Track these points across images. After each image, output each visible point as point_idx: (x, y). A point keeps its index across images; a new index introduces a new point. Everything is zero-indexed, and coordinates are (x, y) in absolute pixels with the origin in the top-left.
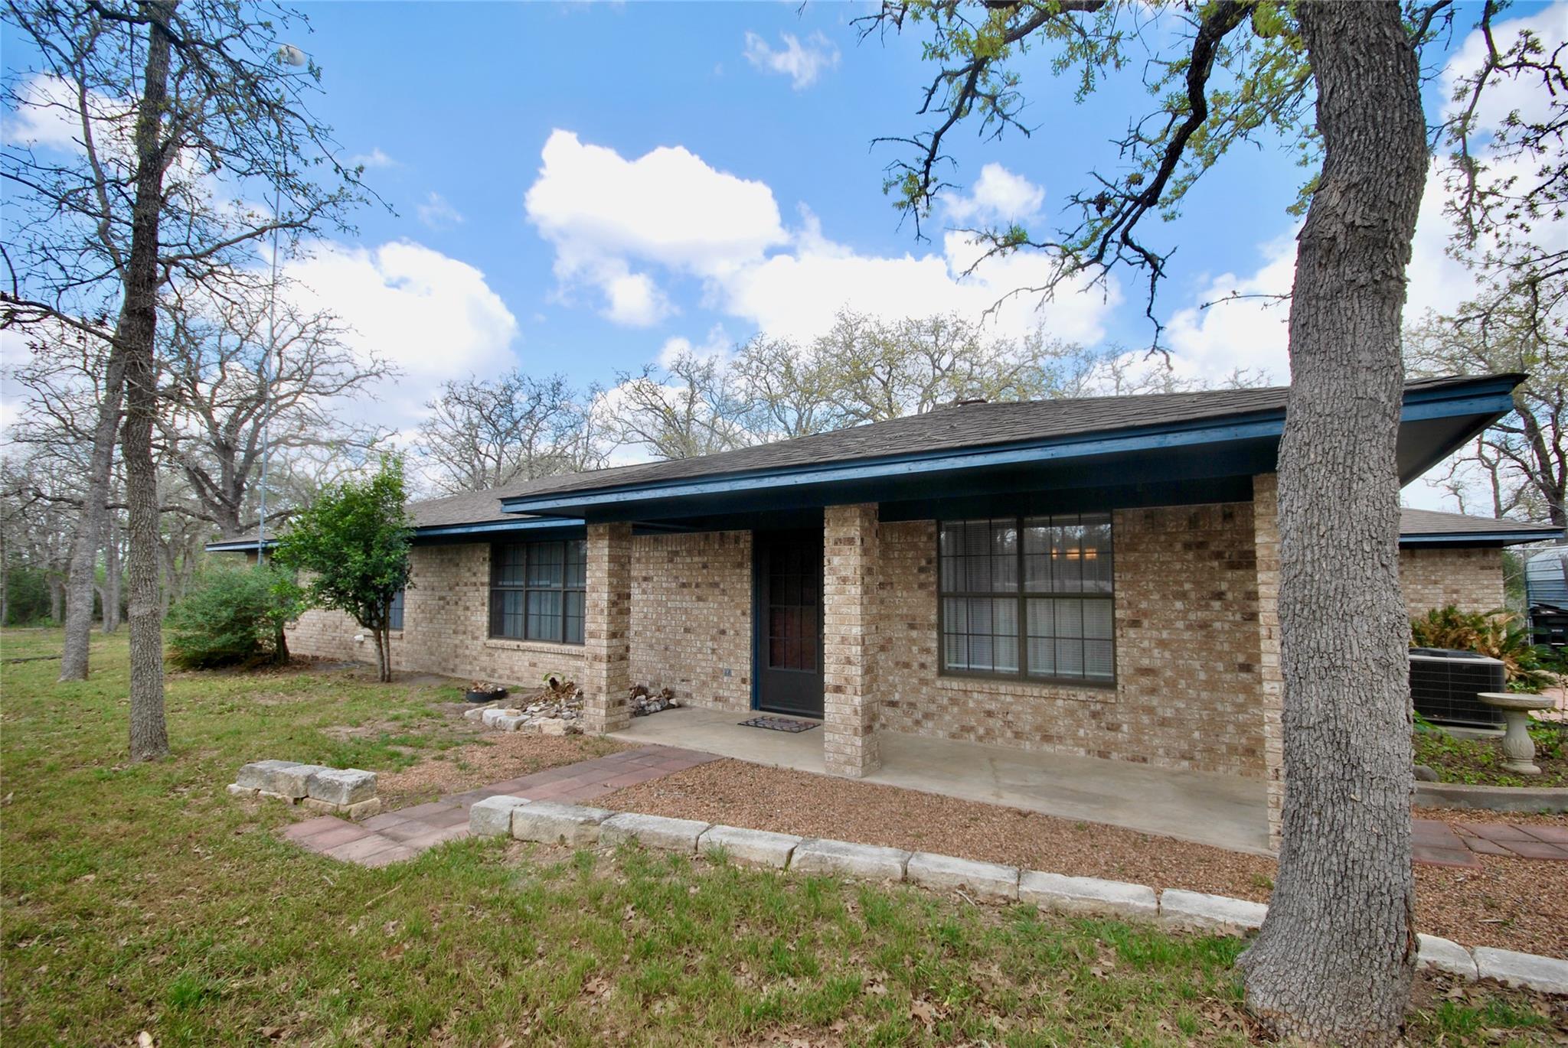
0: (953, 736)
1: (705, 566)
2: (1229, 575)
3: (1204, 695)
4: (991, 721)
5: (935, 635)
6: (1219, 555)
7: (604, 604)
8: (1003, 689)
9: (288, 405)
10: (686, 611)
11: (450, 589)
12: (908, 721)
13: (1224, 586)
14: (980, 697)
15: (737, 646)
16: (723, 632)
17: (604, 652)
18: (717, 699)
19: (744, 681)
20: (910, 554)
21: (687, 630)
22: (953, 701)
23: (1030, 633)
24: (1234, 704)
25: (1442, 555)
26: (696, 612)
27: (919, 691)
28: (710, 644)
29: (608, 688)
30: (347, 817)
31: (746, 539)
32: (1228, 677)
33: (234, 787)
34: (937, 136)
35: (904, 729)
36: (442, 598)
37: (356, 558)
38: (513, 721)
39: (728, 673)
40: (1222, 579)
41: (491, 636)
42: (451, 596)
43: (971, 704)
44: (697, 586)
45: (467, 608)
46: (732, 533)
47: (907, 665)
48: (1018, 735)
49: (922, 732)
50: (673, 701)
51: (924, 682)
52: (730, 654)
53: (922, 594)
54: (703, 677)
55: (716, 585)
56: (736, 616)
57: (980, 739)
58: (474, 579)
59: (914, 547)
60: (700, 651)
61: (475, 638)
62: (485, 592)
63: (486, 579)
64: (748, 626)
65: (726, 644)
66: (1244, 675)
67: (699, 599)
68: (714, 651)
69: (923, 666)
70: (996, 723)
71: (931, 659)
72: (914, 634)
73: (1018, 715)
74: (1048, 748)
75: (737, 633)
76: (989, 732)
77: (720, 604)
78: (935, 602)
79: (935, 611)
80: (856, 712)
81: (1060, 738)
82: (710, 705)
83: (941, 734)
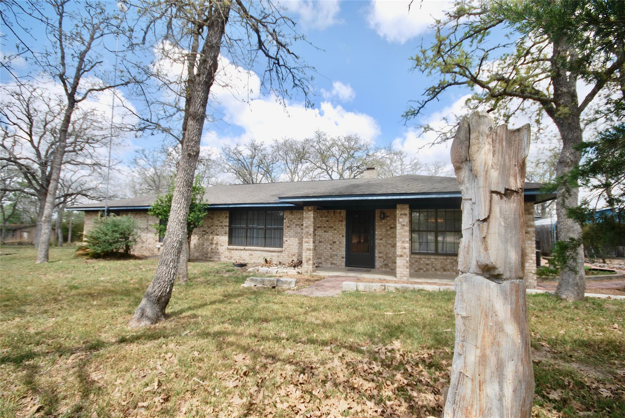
0: (416, 271)
1: (327, 221)
4: (428, 266)
7: (311, 232)
10: (320, 236)
11: (209, 228)
14: (425, 260)
15: (340, 247)
16: (335, 242)
18: (332, 264)
19: (343, 258)
22: (416, 261)
23: (439, 242)
26: (323, 236)
28: (329, 246)
29: (313, 259)
31: (344, 213)
33: (245, 285)
34: (426, 102)
39: (336, 255)
41: (230, 245)
42: (209, 230)
43: (422, 262)
44: (324, 227)
45: (217, 235)
46: (338, 211)
48: (436, 270)
52: (337, 249)
54: (326, 257)
55: (332, 227)
56: (340, 238)
57: (424, 271)
58: (221, 224)
60: (325, 248)
61: (222, 246)
62: (227, 229)
63: (227, 224)
64: (345, 240)
65: (335, 246)
67: (325, 232)
68: (331, 248)
73: (436, 264)
74: (444, 273)
75: (340, 243)
76: (427, 270)
77: (334, 233)
80: (407, 262)
81: (448, 270)
82: (329, 266)
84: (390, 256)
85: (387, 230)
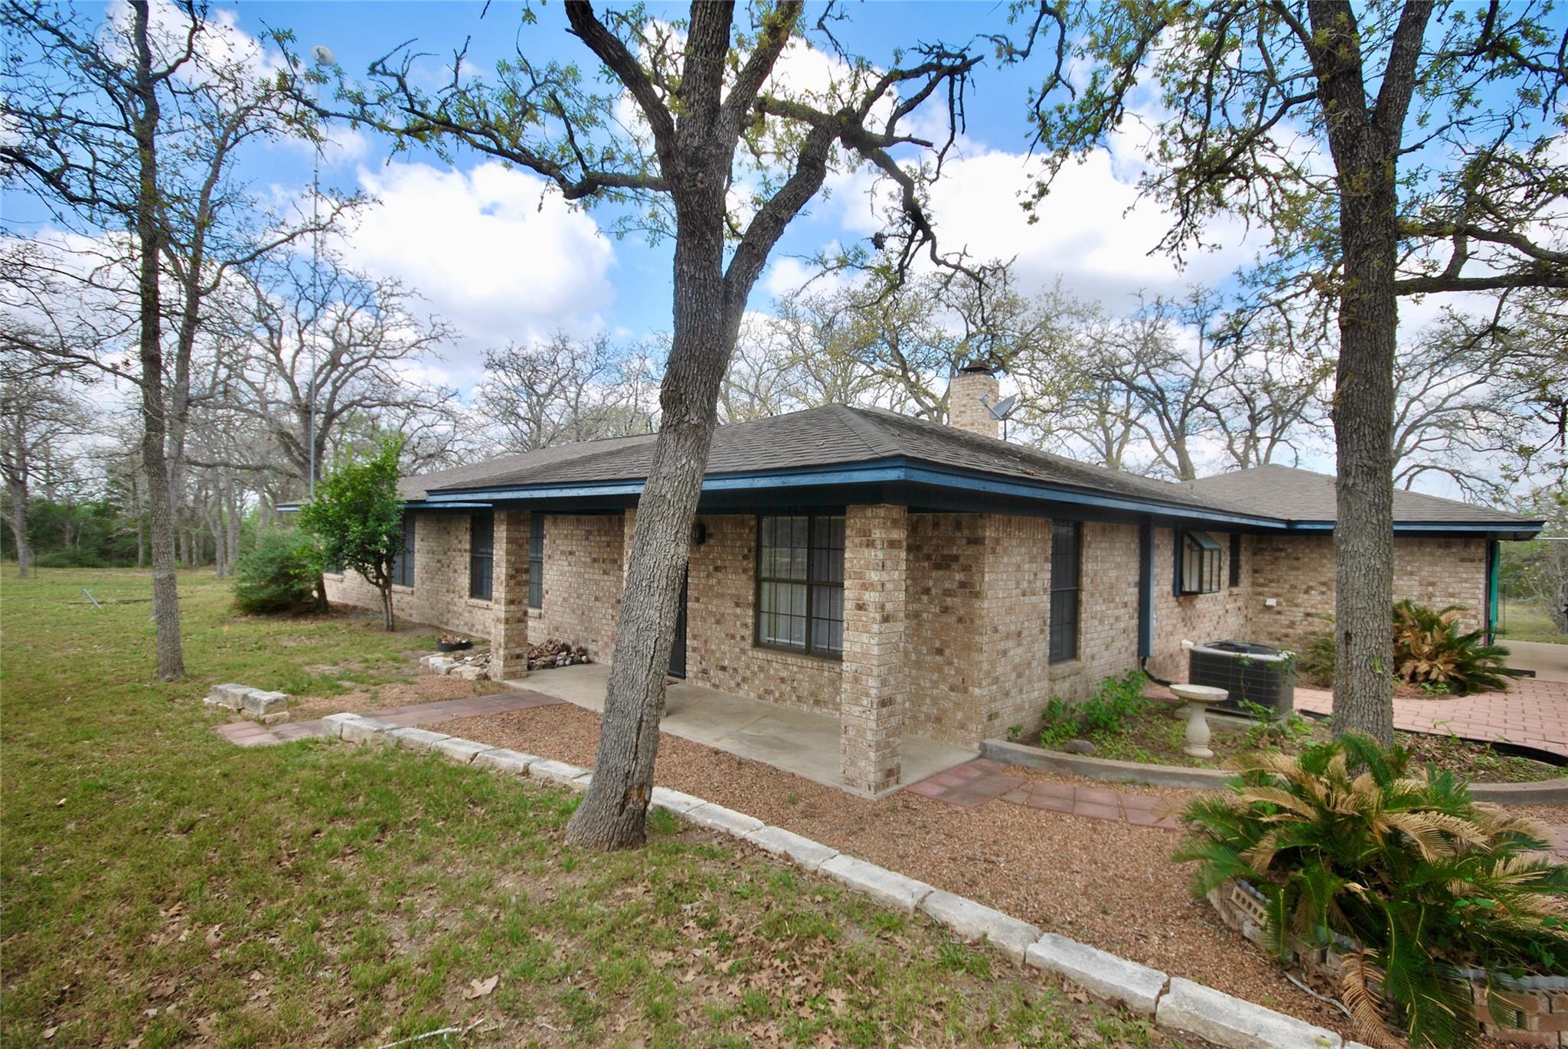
0: (760, 697)
2: (934, 574)
3: (914, 672)
4: (783, 686)
5: (751, 612)
6: (928, 557)
7: (503, 577)
8: (790, 660)
9: (361, 368)
10: (597, 583)
11: (444, 554)
12: (733, 684)
13: (931, 583)
14: (777, 666)
16: (619, 602)
17: (503, 615)
20: (738, 543)
21: (597, 599)
22: (761, 669)
23: (814, 614)
24: (931, 681)
25: (1421, 545)
27: (739, 659)
28: (611, 611)
29: (506, 644)
30: (263, 723)
32: (929, 658)
33: (206, 700)
35: (730, 689)
36: (439, 561)
37: (355, 529)
38: (445, 667)
40: (930, 578)
41: (472, 595)
42: (445, 561)
43: (772, 672)
45: (455, 571)
47: (733, 637)
48: (799, 698)
49: (741, 693)
50: (584, 658)
51: (743, 651)
53: (744, 577)
57: (776, 700)
58: (460, 546)
59: (740, 537)
60: (604, 616)
61: (461, 597)
62: (467, 557)
63: (468, 546)
65: (621, 612)
66: (938, 658)
67: (605, 573)
69: (743, 638)
70: (786, 688)
71: (748, 633)
72: (738, 611)
73: (799, 682)
74: (817, 710)
76: (782, 694)
78: (752, 585)
79: (751, 592)
81: (825, 703)
83: (752, 695)
84: (713, 647)
85: (709, 576)
